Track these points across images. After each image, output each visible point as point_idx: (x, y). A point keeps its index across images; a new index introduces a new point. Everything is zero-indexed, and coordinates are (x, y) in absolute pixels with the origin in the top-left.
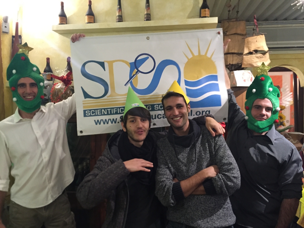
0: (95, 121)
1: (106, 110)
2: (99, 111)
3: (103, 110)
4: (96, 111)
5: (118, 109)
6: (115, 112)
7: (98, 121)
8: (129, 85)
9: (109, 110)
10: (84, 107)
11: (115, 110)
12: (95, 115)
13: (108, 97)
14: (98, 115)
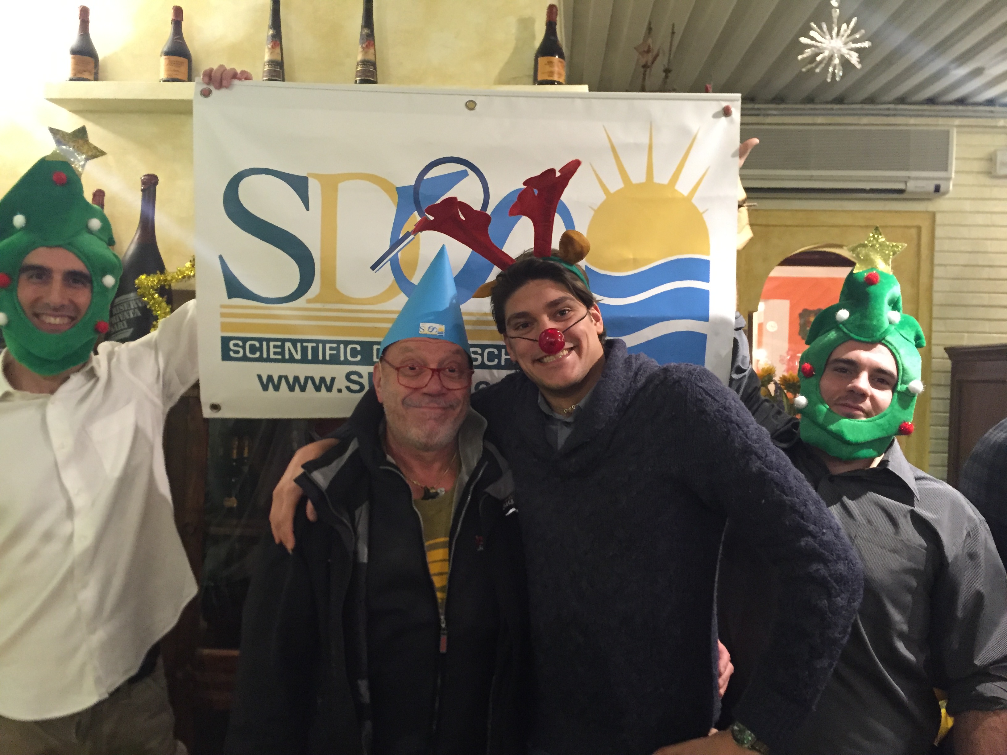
0: (260, 377)
1: (299, 345)
2: (275, 347)
3: (288, 345)
4: (265, 344)
5: (342, 346)
6: (330, 355)
7: (270, 378)
8: (387, 267)
9: (310, 345)
10: (224, 327)
11: (331, 349)
12: (260, 359)
13: (309, 301)
14: (268, 360)
